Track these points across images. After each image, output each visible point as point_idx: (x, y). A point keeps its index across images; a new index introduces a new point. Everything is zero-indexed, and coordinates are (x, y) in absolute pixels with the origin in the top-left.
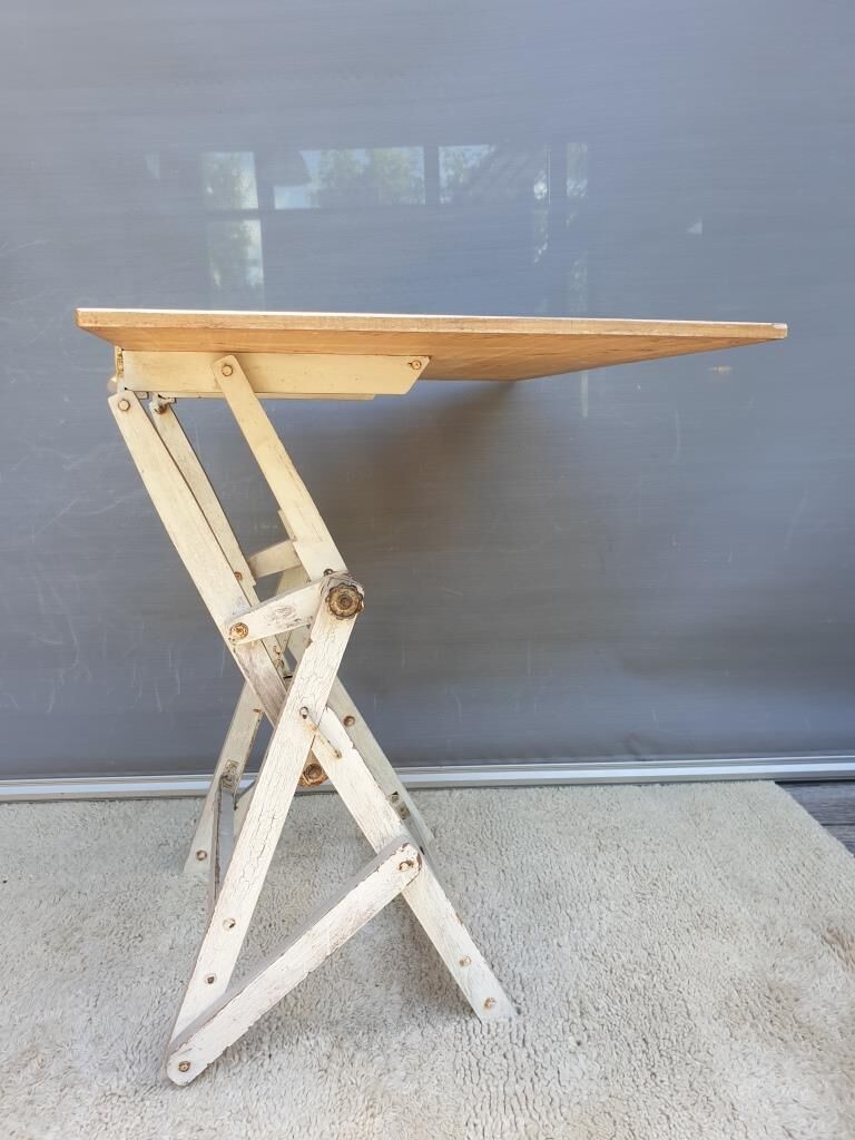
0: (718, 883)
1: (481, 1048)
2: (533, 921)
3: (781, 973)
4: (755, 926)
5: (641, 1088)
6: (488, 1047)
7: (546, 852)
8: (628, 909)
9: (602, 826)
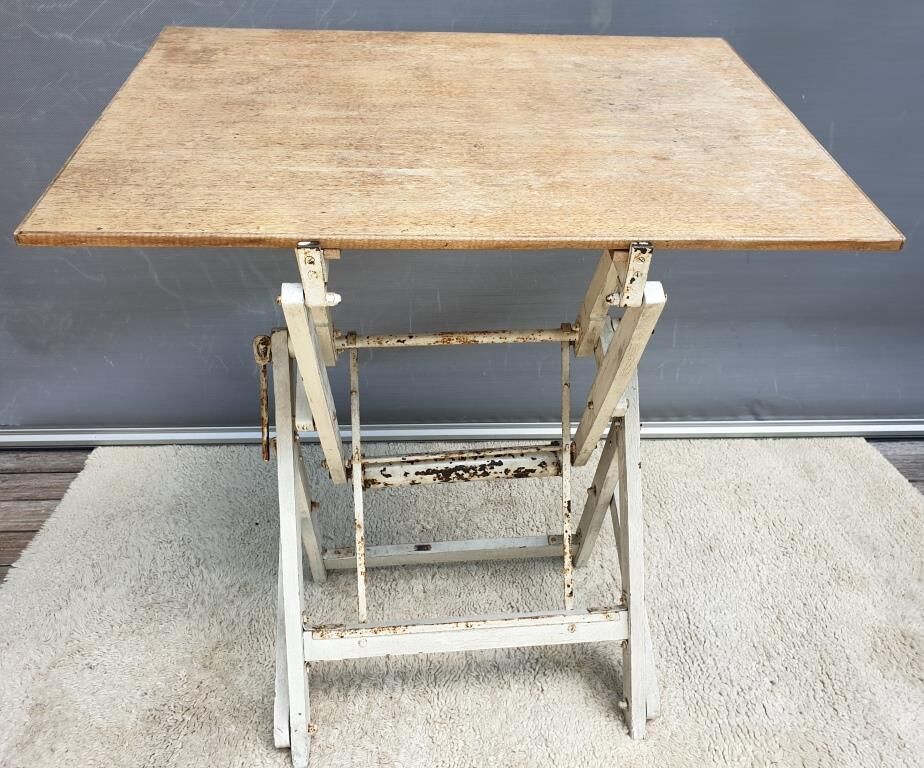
0: (841, 539)
1: (701, 687)
2: (706, 571)
3: (909, 623)
4: (881, 580)
5: (830, 722)
6: (706, 686)
7: (698, 506)
8: (778, 563)
9: (737, 481)
